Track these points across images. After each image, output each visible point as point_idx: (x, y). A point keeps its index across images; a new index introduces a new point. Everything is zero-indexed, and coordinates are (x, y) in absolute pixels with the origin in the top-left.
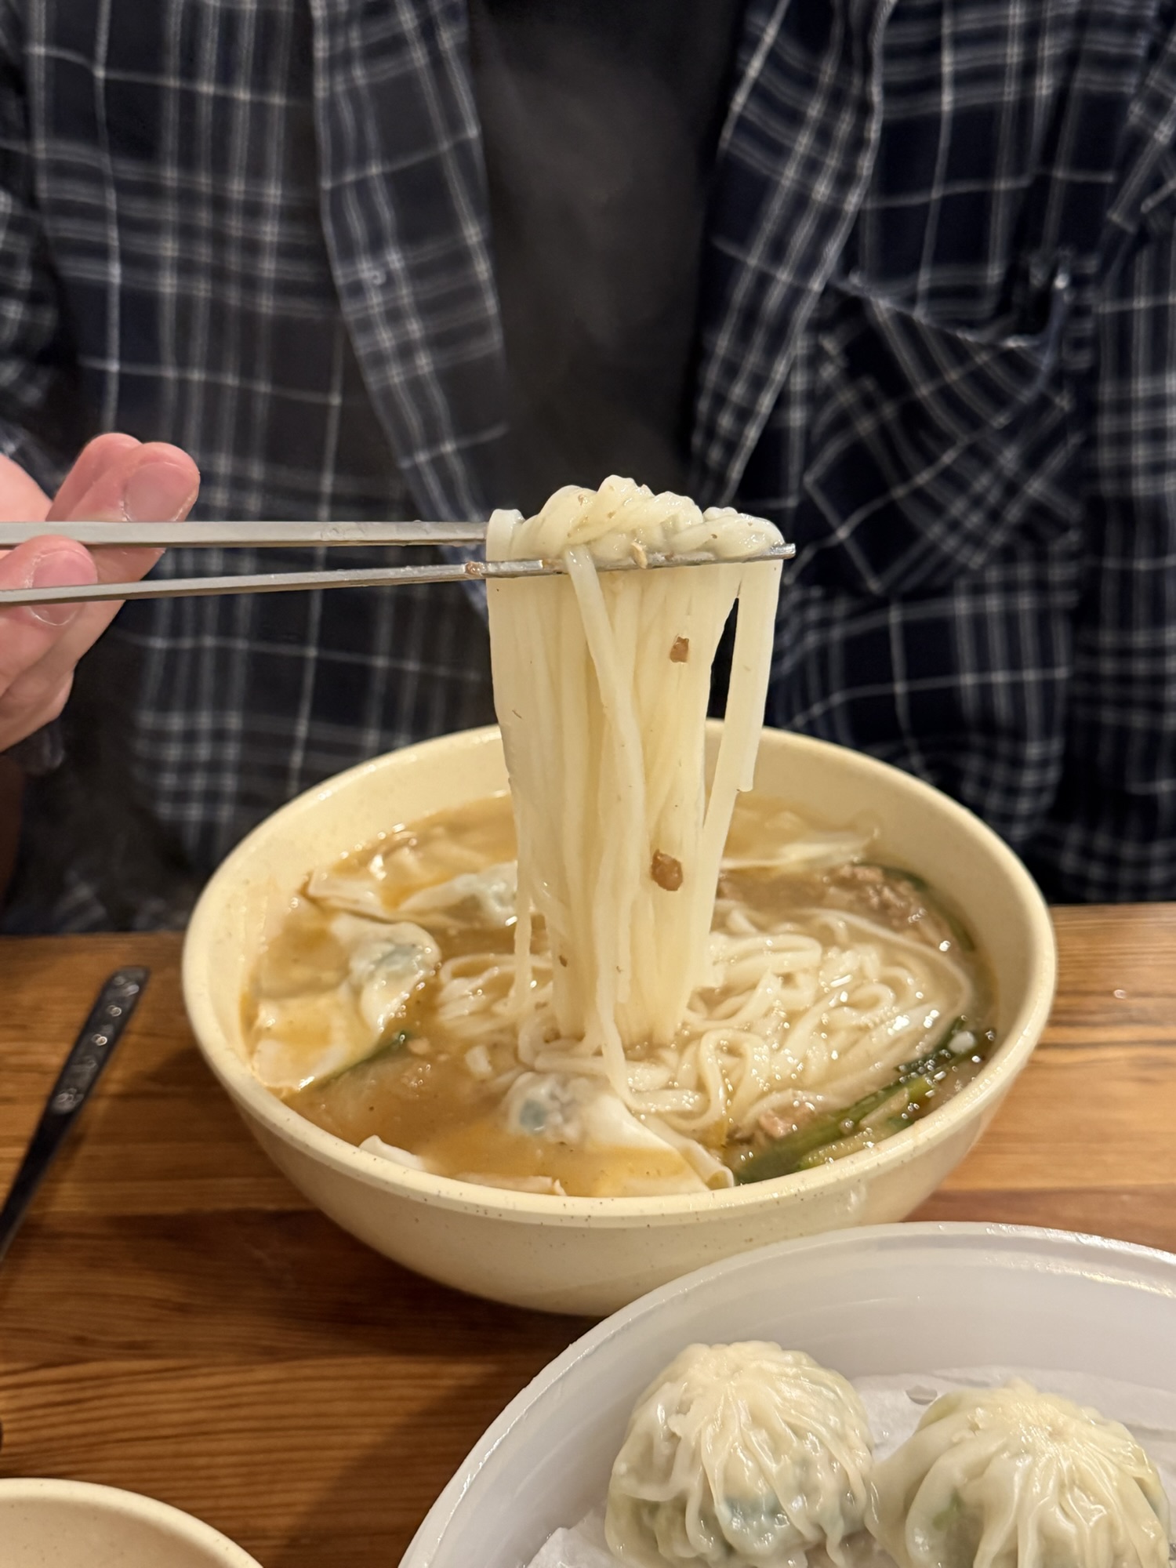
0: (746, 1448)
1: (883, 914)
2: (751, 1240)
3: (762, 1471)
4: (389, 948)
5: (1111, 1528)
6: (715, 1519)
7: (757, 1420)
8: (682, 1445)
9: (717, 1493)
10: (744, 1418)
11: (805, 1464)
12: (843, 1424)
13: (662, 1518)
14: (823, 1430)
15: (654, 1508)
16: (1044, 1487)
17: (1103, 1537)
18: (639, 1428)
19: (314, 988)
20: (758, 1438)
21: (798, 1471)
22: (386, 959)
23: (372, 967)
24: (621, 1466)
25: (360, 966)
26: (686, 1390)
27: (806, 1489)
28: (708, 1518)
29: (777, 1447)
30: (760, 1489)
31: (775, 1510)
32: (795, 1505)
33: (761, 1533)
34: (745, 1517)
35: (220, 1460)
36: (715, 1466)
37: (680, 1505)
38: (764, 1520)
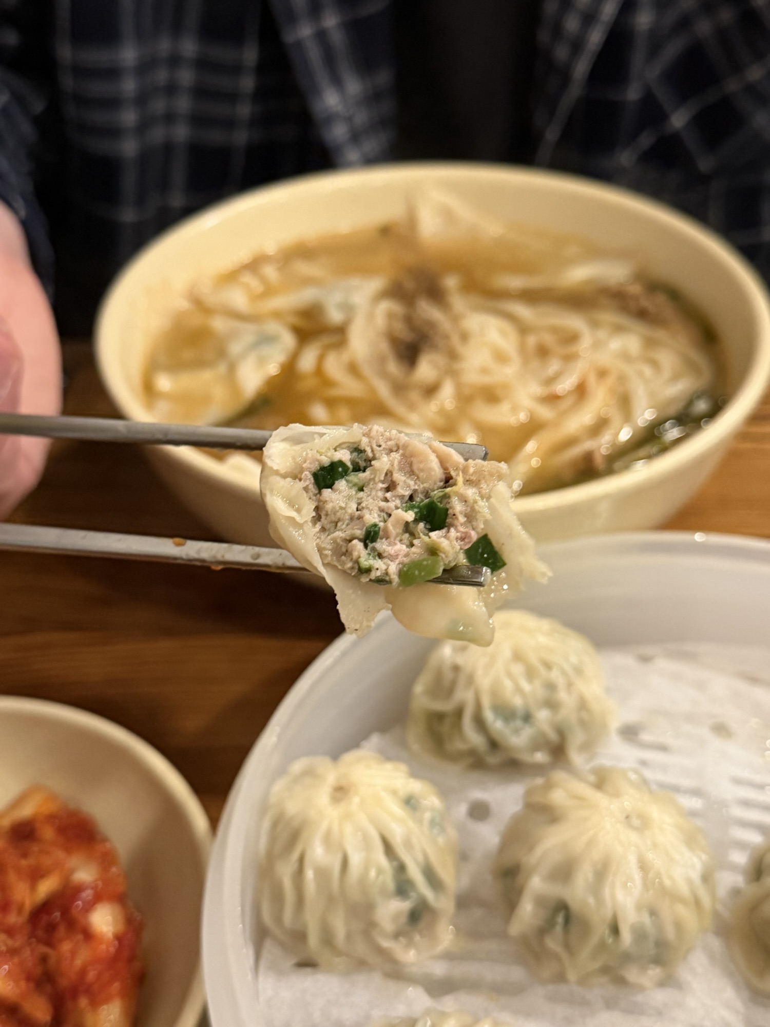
0: (510, 675)
3: (519, 690)
6: (483, 721)
7: (518, 657)
8: (461, 672)
9: (486, 702)
10: (508, 655)
11: (551, 687)
12: (580, 661)
13: (447, 724)
14: (566, 667)
15: (440, 716)
18: (433, 661)
20: (518, 669)
21: (545, 691)
22: (256, 345)
23: (245, 349)
24: (419, 688)
27: (552, 704)
28: (480, 723)
29: (531, 674)
30: (517, 702)
31: (527, 718)
32: (543, 716)
33: (517, 731)
34: (505, 720)
36: (484, 682)
37: (459, 713)
38: (519, 723)
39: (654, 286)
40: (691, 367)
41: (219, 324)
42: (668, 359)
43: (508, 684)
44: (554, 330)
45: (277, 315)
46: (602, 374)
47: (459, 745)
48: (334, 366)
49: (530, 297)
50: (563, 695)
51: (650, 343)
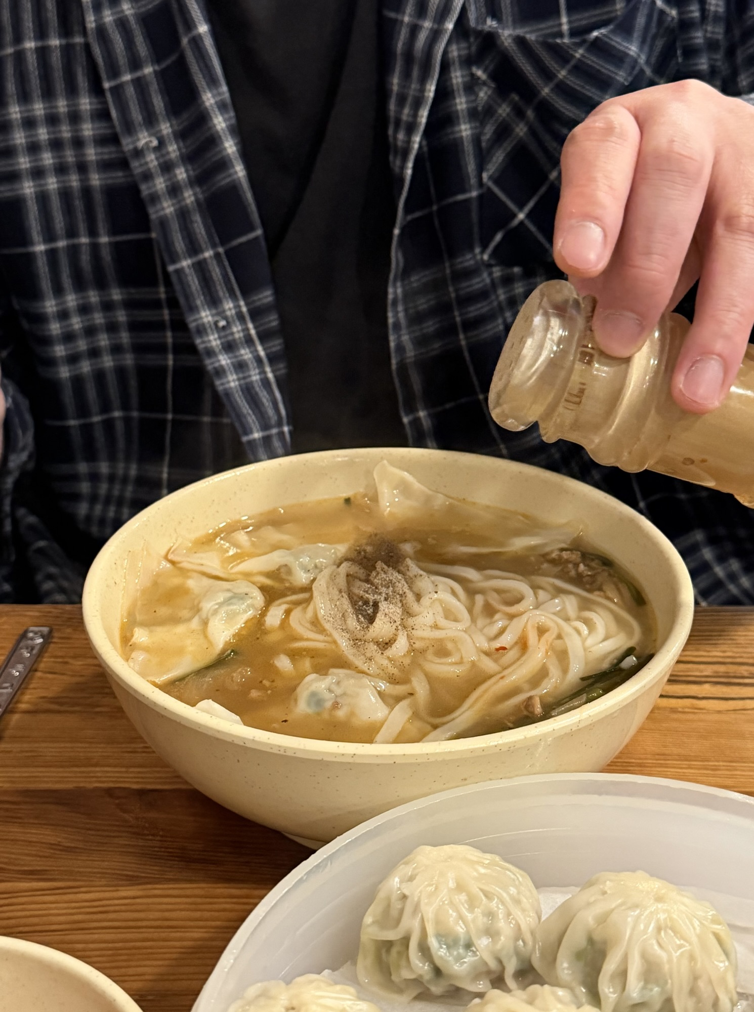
0: (452, 904)
1: (578, 580)
2: (465, 779)
3: (461, 917)
4: (229, 595)
5: (692, 958)
6: (428, 949)
7: (460, 887)
8: (409, 902)
9: (430, 930)
10: (452, 884)
11: (490, 915)
12: (519, 893)
13: (394, 951)
14: (505, 896)
15: (389, 945)
16: (647, 927)
17: (685, 963)
18: (382, 895)
19: (175, 620)
20: (460, 898)
21: (485, 920)
22: (227, 602)
23: (217, 606)
24: (368, 919)
25: (208, 606)
26: (414, 869)
27: (491, 932)
28: (425, 951)
29: (472, 903)
30: (460, 929)
31: (469, 946)
32: (483, 943)
33: (458, 958)
34: (449, 947)
35: (92, 946)
36: (429, 911)
37: (405, 941)
38: (461, 951)
39: (589, 555)
41: (193, 583)
42: (603, 620)
43: (452, 914)
44: (498, 591)
45: (247, 575)
46: (542, 631)
47: (407, 974)
48: (299, 622)
49: (478, 562)
50: (501, 924)
51: (585, 605)
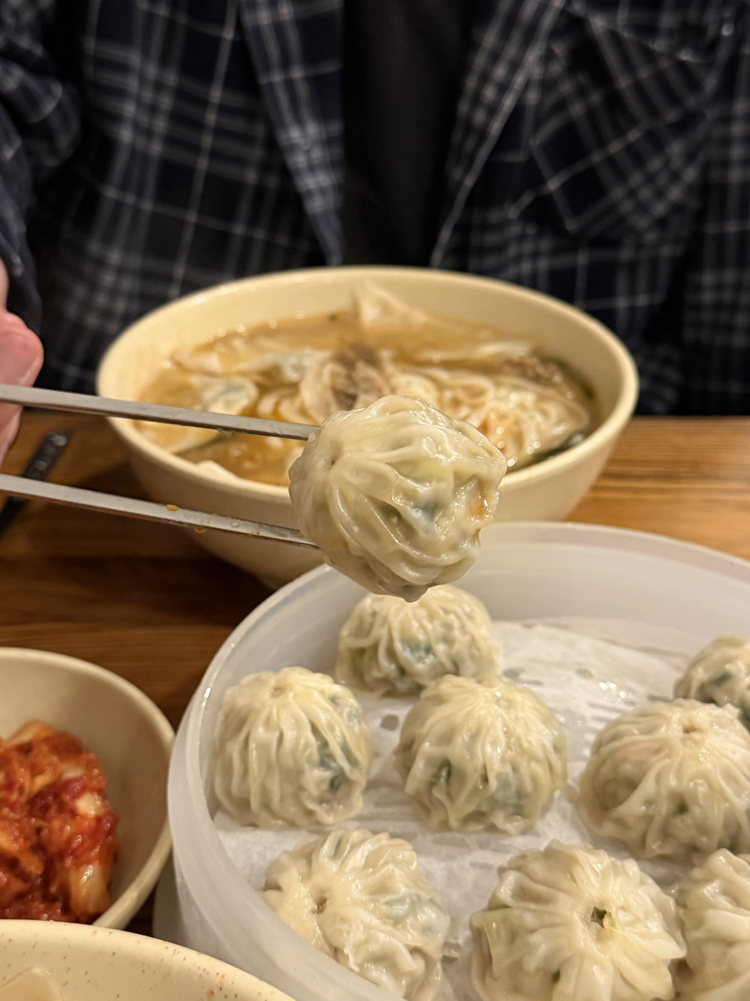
1: (537, 379)
3: (422, 626)
4: (226, 388)
6: (394, 652)
8: (378, 616)
9: (396, 636)
11: (448, 627)
12: (473, 611)
13: (366, 656)
14: (460, 612)
15: (361, 652)
18: (356, 612)
20: (422, 613)
21: (443, 630)
22: (224, 393)
23: (217, 396)
24: (345, 632)
25: (208, 396)
27: (448, 641)
28: (392, 654)
29: (432, 616)
30: (421, 637)
31: (429, 650)
32: (440, 648)
33: (421, 660)
34: (412, 650)
36: (395, 622)
37: (375, 647)
38: (422, 654)
39: (546, 359)
40: (572, 414)
41: (195, 380)
42: (554, 410)
43: (415, 624)
44: (467, 388)
45: (243, 374)
46: (502, 417)
47: (376, 674)
48: (287, 409)
49: (449, 365)
50: (457, 633)
51: (541, 398)
